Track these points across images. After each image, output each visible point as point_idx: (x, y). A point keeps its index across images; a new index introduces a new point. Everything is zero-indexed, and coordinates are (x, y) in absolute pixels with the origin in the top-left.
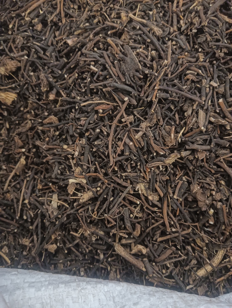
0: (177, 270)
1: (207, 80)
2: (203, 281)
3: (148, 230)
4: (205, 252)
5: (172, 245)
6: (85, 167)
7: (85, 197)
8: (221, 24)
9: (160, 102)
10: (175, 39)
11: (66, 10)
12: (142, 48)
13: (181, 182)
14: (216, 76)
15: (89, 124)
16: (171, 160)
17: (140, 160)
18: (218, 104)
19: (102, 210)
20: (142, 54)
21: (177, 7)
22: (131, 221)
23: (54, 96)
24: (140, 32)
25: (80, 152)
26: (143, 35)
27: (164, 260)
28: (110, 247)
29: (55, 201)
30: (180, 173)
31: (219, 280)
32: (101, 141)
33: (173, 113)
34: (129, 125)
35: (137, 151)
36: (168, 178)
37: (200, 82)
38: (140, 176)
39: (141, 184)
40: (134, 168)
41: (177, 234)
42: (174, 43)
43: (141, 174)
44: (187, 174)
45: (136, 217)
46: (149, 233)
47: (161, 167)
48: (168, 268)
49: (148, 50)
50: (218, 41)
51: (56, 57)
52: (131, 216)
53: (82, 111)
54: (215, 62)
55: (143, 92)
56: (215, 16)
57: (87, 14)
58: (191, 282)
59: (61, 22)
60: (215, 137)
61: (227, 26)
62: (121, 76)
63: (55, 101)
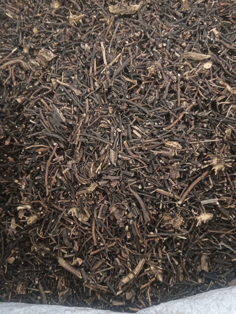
0: (108, 278)
1: (114, 127)
2: (132, 288)
3: (83, 246)
4: (128, 263)
5: (103, 257)
6: (30, 197)
7: (31, 220)
8: (124, 84)
9: (83, 144)
10: (91, 97)
11: (17, 76)
12: (66, 105)
13: (103, 205)
14: (121, 124)
15: (32, 163)
16: (92, 189)
17: (70, 190)
18: (123, 145)
19: (46, 231)
20: (66, 110)
21: (93, 72)
22: (69, 239)
23: (9, 142)
24: (64, 94)
25: (26, 186)
26: (67, 96)
27: (97, 270)
28: (56, 261)
29: (13, 225)
30: (101, 198)
31: (143, 286)
32: (42, 176)
33: (93, 152)
34: (60, 163)
35: (68, 183)
36: (93, 202)
37: (109, 129)
38: (72, 203)
39: (73, 208)
40: (66, 197)
41: (104, 248)
42: (90, 100)
43: (73, 201)
44: (107, 200)
45: (73, 236)
46: (84, 248)
47: (85, 194)
48: (101, 276)
49: (71, 106)
50: (121, 97)
51: (11, 111)
52: (69, 234)
53: (27, 153)
54: (119, 113)
55: (70, 138)
56: (120, 78)
57: (31, 78)
58: (120, 289)
59: (13, 84)
60: (123, 170)
61: (129, 84)
62: (51, 127)
63: (11, 146)
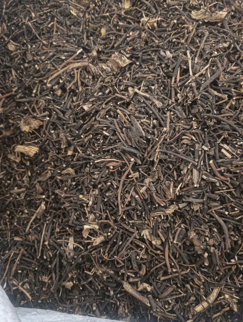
0: (178, 306)
1: (199, 144)
2: (202, 316)
3: (152, 270)
4: (202, 290)
5: (173, 284)
6: (98, 215)
7: (98, 240)
8: (212, 98)
9: (161, 161)
10: (173, 110)
11: (83, 81)
12: (146, 118)
13: (180, 229)
14: (207, 141)
15: (102, 177)
16: (170, 211)
17: (145, 210)
18: (209, 164)
19: (112, 253)
20: (145, 123)
21: (175, 82)
22: (137, 263)
23: (72, 152)
24: (144, 105)
25: (93, 202)
26: (146, 108)
27: (166, 297)
28: (120, 285)
29: (71, 244)
30: (178, 221)
31: (215, 316)
32: (112, 192)
33: (172, 171)
34: (135, 181)
35: (142, 202)
36: (168, 225)
37: (193, 146)
38: (145, 224)
39: (146, 230)
40: (139, 217)
41: (177, 274)
42: (172, 113)
43: (146, 222)
44: (184, 222)
45: (142, 259)
46: (153, 273)
47: (162, 216)
48: (170, 304)
49: (151, 119)
50: (209, 112)
51: (74, 119)
52: (138, 257)
53: (95, 167)
54: (206, 130)
55: (146, 153)
56: (207, 92)
57: (100, 84)
58: (191, 317)
59: (78, 89)
60: (207, 192)
61: (217, 99)
62: (128, 141)
63: (73, 156)
